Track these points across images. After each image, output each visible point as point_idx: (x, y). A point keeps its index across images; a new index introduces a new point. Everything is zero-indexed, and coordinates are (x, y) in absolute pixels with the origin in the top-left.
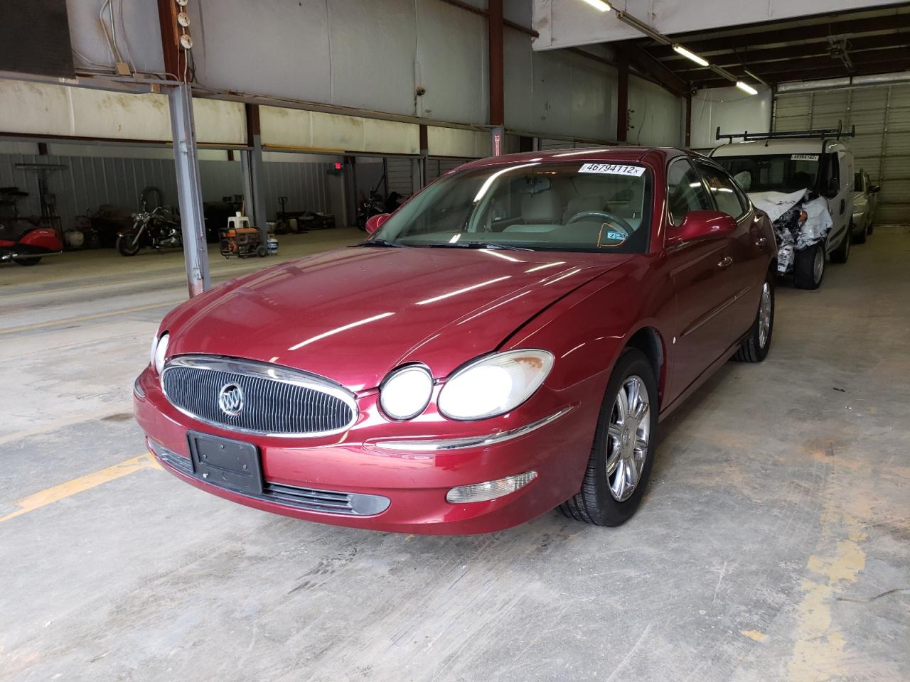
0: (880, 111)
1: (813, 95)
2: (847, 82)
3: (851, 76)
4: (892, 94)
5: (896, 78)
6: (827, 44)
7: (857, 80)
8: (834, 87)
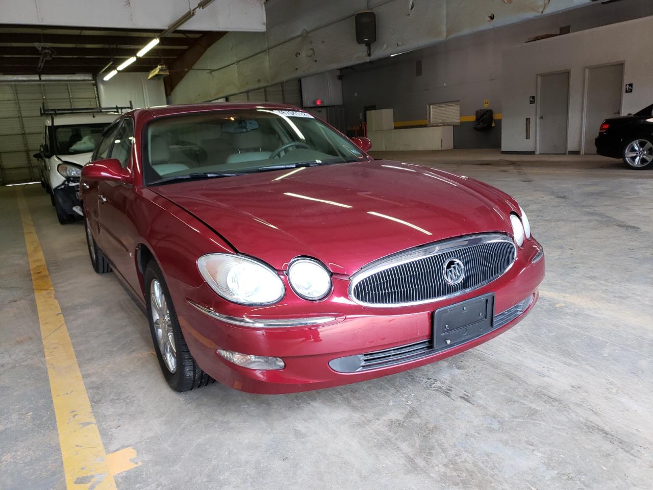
0: (67, 100)
1: (15, 86)
2: (37, 78)
3: (40, 74)
4: (71, 89)
5: (70, 78)
6: (34, 48)
7: (44, 77)
8: (28, 81)
